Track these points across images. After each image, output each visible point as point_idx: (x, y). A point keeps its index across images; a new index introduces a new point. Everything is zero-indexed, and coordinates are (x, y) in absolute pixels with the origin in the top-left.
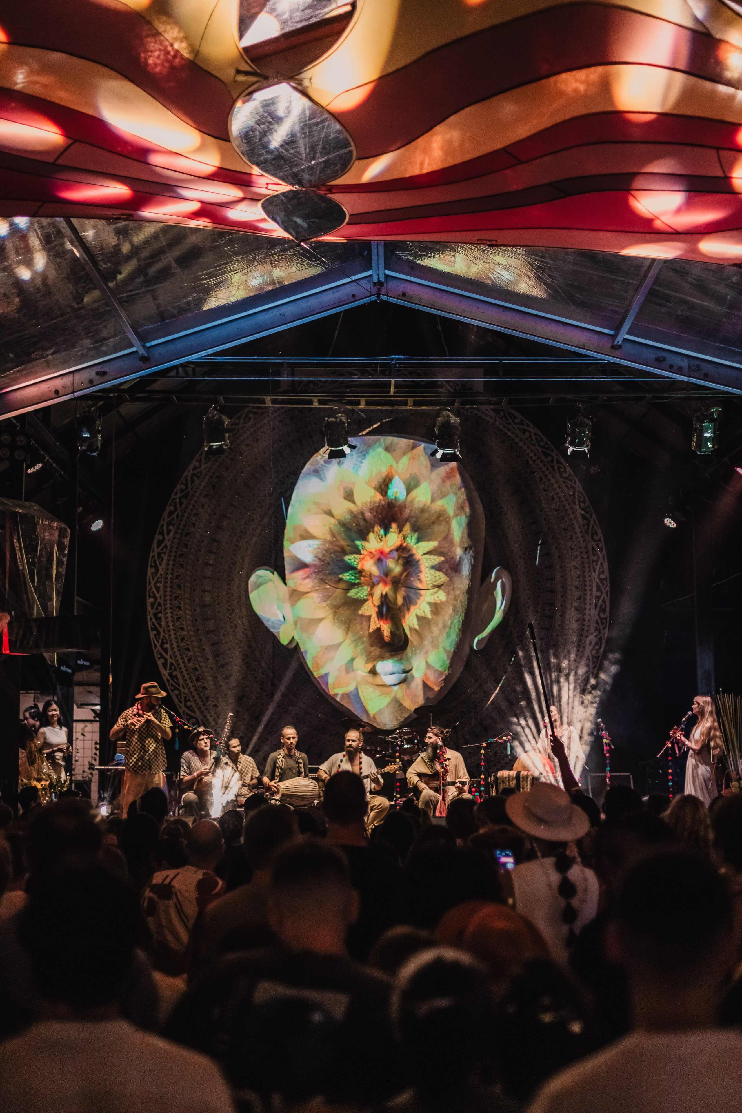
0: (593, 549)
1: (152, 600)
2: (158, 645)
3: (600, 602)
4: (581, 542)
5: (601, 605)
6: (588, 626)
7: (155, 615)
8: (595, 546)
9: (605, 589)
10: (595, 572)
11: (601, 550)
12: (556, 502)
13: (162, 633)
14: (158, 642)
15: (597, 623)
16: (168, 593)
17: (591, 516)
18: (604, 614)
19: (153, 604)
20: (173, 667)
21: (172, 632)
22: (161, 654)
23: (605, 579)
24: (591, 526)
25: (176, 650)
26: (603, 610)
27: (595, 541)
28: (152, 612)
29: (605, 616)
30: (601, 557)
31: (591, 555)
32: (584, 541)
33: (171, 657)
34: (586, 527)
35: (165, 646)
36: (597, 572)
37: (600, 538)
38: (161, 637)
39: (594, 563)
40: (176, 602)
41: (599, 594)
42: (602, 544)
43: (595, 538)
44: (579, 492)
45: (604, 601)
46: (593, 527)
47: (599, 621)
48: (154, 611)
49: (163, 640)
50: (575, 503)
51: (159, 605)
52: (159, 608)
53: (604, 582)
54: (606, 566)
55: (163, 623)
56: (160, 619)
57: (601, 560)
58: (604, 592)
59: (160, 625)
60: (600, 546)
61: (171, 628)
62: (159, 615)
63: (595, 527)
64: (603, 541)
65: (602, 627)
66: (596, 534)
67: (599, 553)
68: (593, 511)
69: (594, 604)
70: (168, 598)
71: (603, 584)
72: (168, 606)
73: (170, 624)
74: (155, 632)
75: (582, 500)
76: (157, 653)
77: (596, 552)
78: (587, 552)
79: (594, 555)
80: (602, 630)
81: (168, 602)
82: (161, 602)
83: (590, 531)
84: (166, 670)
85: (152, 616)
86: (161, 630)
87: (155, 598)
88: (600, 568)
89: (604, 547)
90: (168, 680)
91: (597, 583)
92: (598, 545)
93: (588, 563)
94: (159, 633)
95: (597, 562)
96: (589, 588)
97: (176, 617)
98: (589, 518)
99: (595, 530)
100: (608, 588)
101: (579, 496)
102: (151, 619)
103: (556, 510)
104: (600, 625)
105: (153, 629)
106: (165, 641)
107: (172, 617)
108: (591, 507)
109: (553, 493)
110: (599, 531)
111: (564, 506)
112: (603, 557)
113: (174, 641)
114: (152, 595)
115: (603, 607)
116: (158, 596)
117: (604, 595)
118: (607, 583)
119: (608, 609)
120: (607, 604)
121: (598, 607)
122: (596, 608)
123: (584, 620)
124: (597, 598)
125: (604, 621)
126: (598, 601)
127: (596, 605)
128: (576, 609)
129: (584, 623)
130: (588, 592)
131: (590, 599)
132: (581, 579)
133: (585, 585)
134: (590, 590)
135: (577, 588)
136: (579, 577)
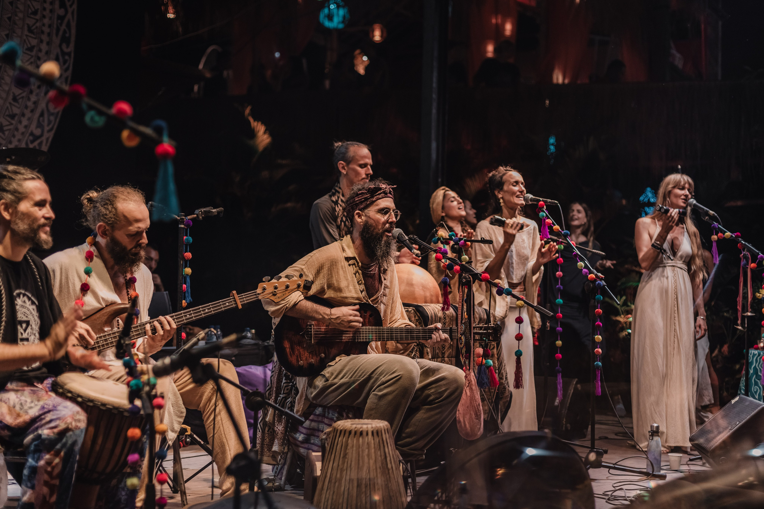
5: (65, 32)
9: (71, 6)
18: (68, 46)
26: (65, 40)
29: (68, 50)
41: (61, 12)
45: (68, 25)
47: (61, 58)
58: (70, 10)
69: (55, 26)
100: (75, 6)
115: (67, 35)
117: (69, 16)
119: (73, 39)
120: (73, 31)
121: (61, 33)
122: (57, 35)
123: (40, 50)
124: (61, 18)
125: (67, 57)
126: (61, 24)
127: (58, 30)
128: (30, 30)
129: (40, 55)
130: (48, 7)
131: (50, 18)
134: (51, 3)
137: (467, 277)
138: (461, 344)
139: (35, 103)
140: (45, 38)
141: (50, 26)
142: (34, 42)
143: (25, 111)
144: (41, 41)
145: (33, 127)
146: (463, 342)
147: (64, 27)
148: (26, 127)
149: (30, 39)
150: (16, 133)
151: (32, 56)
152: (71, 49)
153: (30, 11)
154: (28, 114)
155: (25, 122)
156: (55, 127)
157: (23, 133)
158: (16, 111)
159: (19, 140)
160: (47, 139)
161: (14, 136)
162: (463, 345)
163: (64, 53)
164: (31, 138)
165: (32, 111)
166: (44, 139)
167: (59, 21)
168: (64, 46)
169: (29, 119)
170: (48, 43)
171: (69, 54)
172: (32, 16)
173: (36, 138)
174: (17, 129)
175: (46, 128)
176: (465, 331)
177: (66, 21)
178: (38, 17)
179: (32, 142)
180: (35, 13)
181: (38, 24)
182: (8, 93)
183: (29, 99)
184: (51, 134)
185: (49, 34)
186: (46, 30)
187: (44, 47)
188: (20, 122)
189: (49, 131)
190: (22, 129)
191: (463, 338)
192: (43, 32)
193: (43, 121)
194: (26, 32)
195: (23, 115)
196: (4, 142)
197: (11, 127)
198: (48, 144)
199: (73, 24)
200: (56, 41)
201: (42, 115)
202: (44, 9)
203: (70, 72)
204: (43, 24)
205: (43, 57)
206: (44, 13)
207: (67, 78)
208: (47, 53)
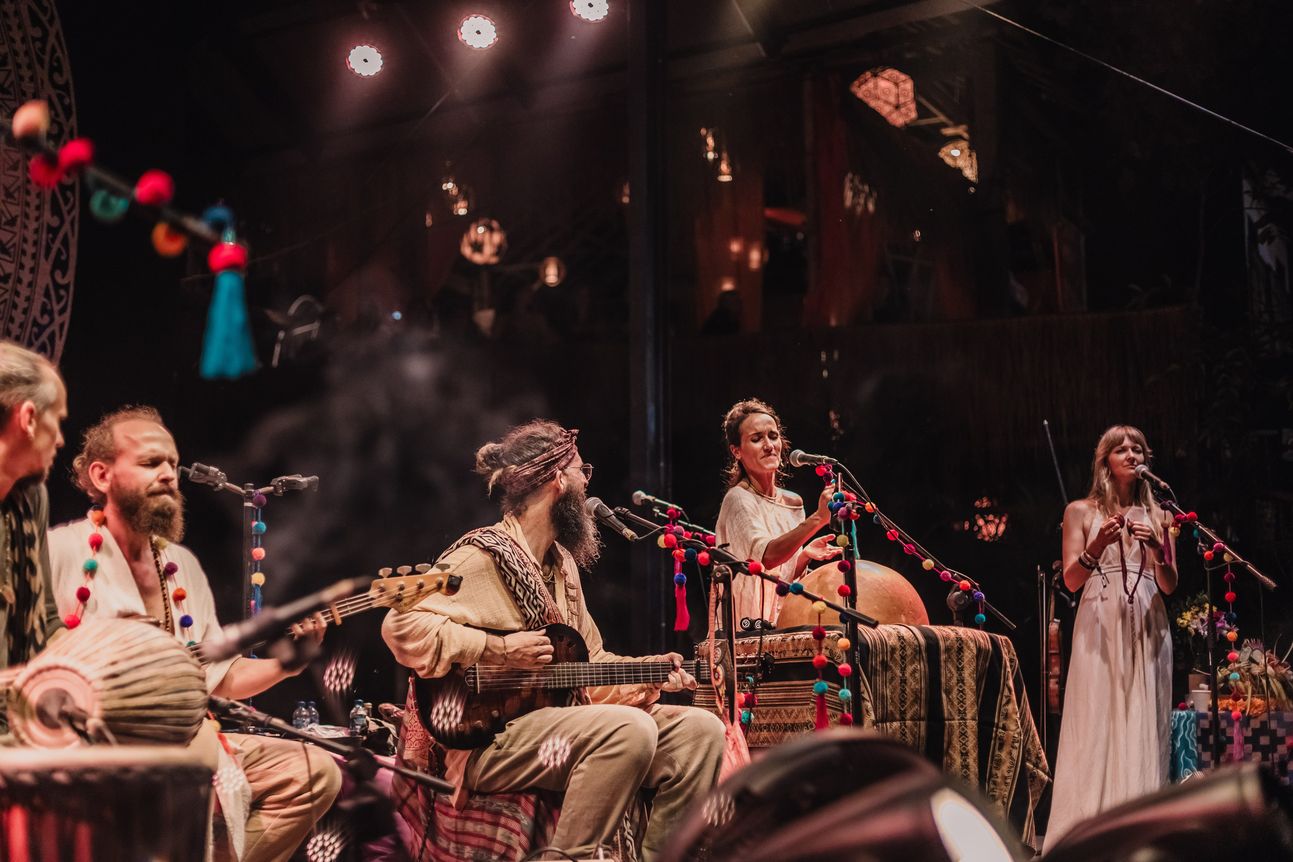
3: (58, 243)
5: (59, 252)
6: (28, 299)
15: (47, 294)
17: (51, 22)
18: (64, 275)
26: (60, 265)
29: (65, 281)
41: (55, 222)
43: (58, 79)
45: (65, 242)
47: (52, 293)
53: (69, 194)
58: (68, 218)
63: (59, 52)
65: (57, 308)
69: (44, 243)
71: (65, 198)
80: (56, 316)
89: (74, 106)
91: (54, 196)
96: (37, 201)
98: (47, 24)
99: (58, 59)
104: (54, 302)
115: (63, 258)
117: (67, 226)
119: (72, 263)
120: (73, 251)
121: (53, 254)
122: (47, 256)
123: (19, 281)
124: (53, 231)
125: (62, 292)
126: (53, 240)
127: (48, 249)
129: (20, 288)
130: (33, 214)
131: (36, 231)
132: (19, 173)
133: (28, 193)
134: (38, 208)
135: (9, 195)
136: (15, 167)
137: (724, 569)
138: (717, 679)
140: (28, 263)
141: (35, 243)
144: (22, 266)
146: (721, 677)
147: (57, 245)
151: (7, 291)
152: (69, 278)
153: (4, 220)
162: (720, 681)
163: (57, 287)
167: (50, 236)
168: (58, 275)
170: (32, 270)
171: (66, 287)
172: (7, 227)
176: (723, 658)
177: (61, 235)
178: (16, 229)
180: (12, 222)
181: (16, 240)
185: (34, 256)
186: (30, 249)
187: (26, 277)
191: (720, 669)
192: (24, 252)
199: (73, 241)
200: (45, 266)
202: (27, 216)
203: (67, 316)
204: (25, 240)
205: (24, 291)
206: (27, 222)
207: (62, 326)
208: (30, 285)
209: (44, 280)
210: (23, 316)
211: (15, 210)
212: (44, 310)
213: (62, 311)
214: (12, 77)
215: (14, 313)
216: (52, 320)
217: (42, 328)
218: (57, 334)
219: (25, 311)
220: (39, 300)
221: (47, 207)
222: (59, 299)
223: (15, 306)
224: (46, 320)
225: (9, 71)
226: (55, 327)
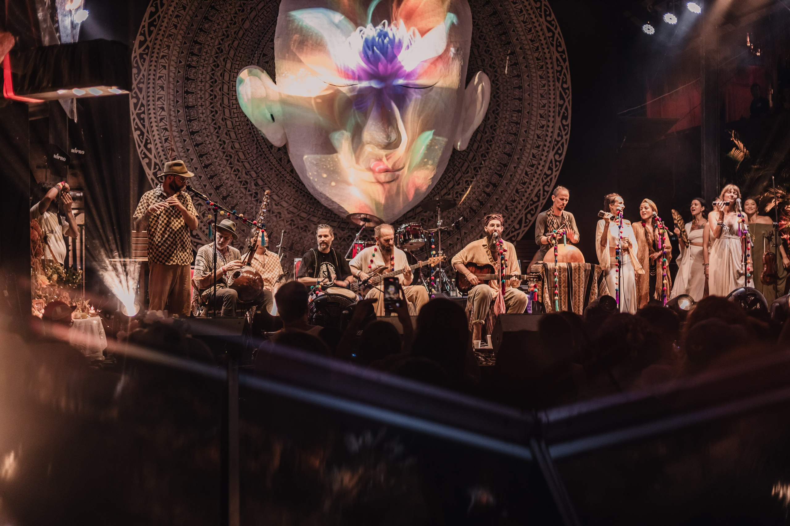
0: (557, 60)
1: (135, 100)
2: (142, 145)
3: (563, 110)
4: (547, 53)
5: (564, 113)
6: (552, 132)
7: (138, 115)
8: (559, 58)
9: (567, 98)
10: (559, 82)
11: (564, 60)
12: (524, 15)
13: (146, 134)
14: (142, 142)
15: (560, 129)
16: (151, 94)
17: (556, 29)
18: (566, 121)
19: (136, 105)
20: (157, 167)
21: (156, 133)
22: (144, 154)
23: (568, 88)
24: (555, 39)
25: (160, 149)
26: (565, 118)
27: (558, 52)
28: (135, 113)
29: (567, 123)
30: (564, 67)
31: (556, 67)
32: (549, 52)
33: (155, 157)
34: (551, 39)
35: (149, 146)
36: (561, 81)
37: (564, 50)
38: (145, 137)
39: (558, 74)
40: (159, 103)
41: (561, 102)
42: (566, 56)
43: (560, 49)
44: (545, 5)
45: (566, 109)
46: (557, 39)
47: (562, 128)
48: (137, 111)
49: (147, 140)
50: (541, 16)
51: (142, 105)
52: (142, 108)
53: (567, 91)
54: (569, 77)
55: (147, 124)
56: (143, 119)
57: (564, 70)
58: (567, 100)
59: (144, 126)
60: (564, 57)
61: (155, 128)
62: (142, 116)
63: (560, 40)
64: (566, 53)
65: (564, 133)
66: (560, 46)
67: (562, 64)
68: (558, 25)
69: (557, 111)
70: (151, 98)
71: (566, 93)
72: (151, 107)
73: (154, 124)
74: (138, 132)
75: (548, 13)
76: (141, 153)
77: (560, 63)
78: (551, 63)
79: (558, 66)
80: (564, 137)
81: (151, 103)
82: (145, 102)
83: (555, 43)
84: (150, 169)
85: (135, 116)
86: (145, 131)
87: (138, 99)
88: (563, 78)
89: (567, 59)
90: (152, 179)
91: (561, 93)
92: (561, 56)
93: (553, 73)
94: (142, 134)
95: (560, 72)
96: (554, 97)
97: (159, 118)
98: (554, 30)
99: (559, 42)
100: (570, 97)
101: (545, 9)
102: (134, 119)
103: (524, 22)
104: (563, 131)
105: (136, 130)
106: (149, 141)
107: (155, 118)
108: (556, 21)
109: (521, 6)
110: (563, 43)
111: (532, 18)
112: (567, 68)
113: (158, 141)
114: (135, 95)
115: (566, 115)
116: (141, 96)
117: (567, 103)
118: (569, 92)
119: (570, 116)
120: (570, 111)
121: (561, 114)
122: (559, 116)
123: (548, 126)
124: (561, 106)
125: (566, 127)
126: (561, 109)
127: (559, 113)
128: (541, 116)
129: (548, 129)
130: (552, 101)
131: (554, 107)
132: (546, 88)
133: (550, 94)
134: (554, 99)
135: (542, 96)
136: (544, 86)
139: (546, 156)
140: (551, 119)
141: (554, 112)
142: (544, 123)
143: (541, 162)
144: (549, 121)
145: (546, 169)
148: (541, 170)
149: (542, 122)
150: (535, 175)
152: (569, 122)
153: (541, 106)
154: (542, 163)
155: (540, 168)
156: (560, 168)
157: (540, 175)
158: (534, 162)
159: (538, 179)
160: (556, 176)
161: (534, 176)
163: (564, 126)
164: (545, 176)
165: (545, 161)
166: (553, 175)
168: (564, 121)
169: (543, 166)
170: (553, 122)
172: (542, 108)
173: (548, 176)
174: (536, 173)
175: (554, 170)
177: (564, 107)
178: (546, 108)
179: (545, 178)
180: (544, 106)
181: (546, 112)
182: (529, 153)
183: (543, 155)
184: (558, 173)
185: (553, 117)
186: (552, 114)
187: (551, 124)
188: (538, 168)
189: (556, 171)
190: (539, 172)
192: (549, 116)
193: (552, 166)
194: (539, 118)
195: (539, 164)
196: (528, 181)
197: (532, 172)
198: (556, 178)
199: (570, 108)
200: (558, 119)
201: (551, 162)
202: (550, 103)
203: (568, 136)
204: (550, 111)
205: (550, 130)
206: (550, 105)
207: (566, 140)
208: (553, 127)
209: (558, 124)
210: (550, 139)
211: (545, 102)
212: (559, 135)
213: (566, 134)
214: (541, 54)
215: (547, 138)
216: (562, 138)
217: (558, 142)
218: (565, 143)
219: (551, 137)
220: (557, 131)
221: (558, 98)
222: (565, 130)
223: (547, 136)
224: (560, 138)
225: (540, 52)
226: (564, 140)
